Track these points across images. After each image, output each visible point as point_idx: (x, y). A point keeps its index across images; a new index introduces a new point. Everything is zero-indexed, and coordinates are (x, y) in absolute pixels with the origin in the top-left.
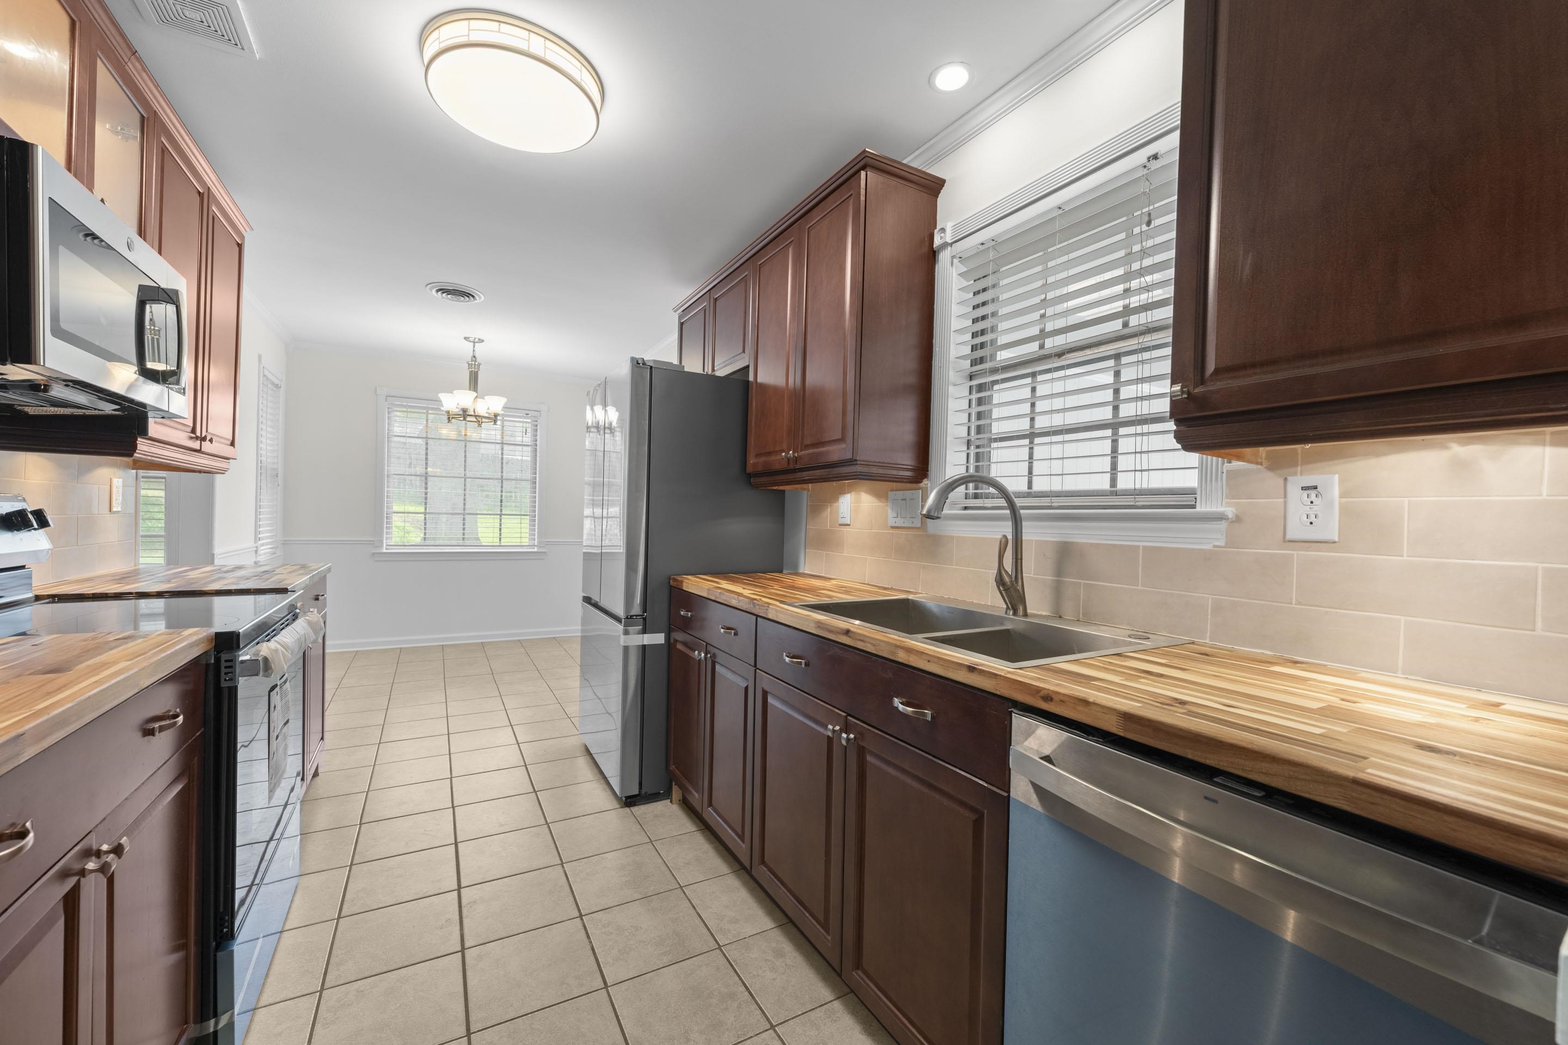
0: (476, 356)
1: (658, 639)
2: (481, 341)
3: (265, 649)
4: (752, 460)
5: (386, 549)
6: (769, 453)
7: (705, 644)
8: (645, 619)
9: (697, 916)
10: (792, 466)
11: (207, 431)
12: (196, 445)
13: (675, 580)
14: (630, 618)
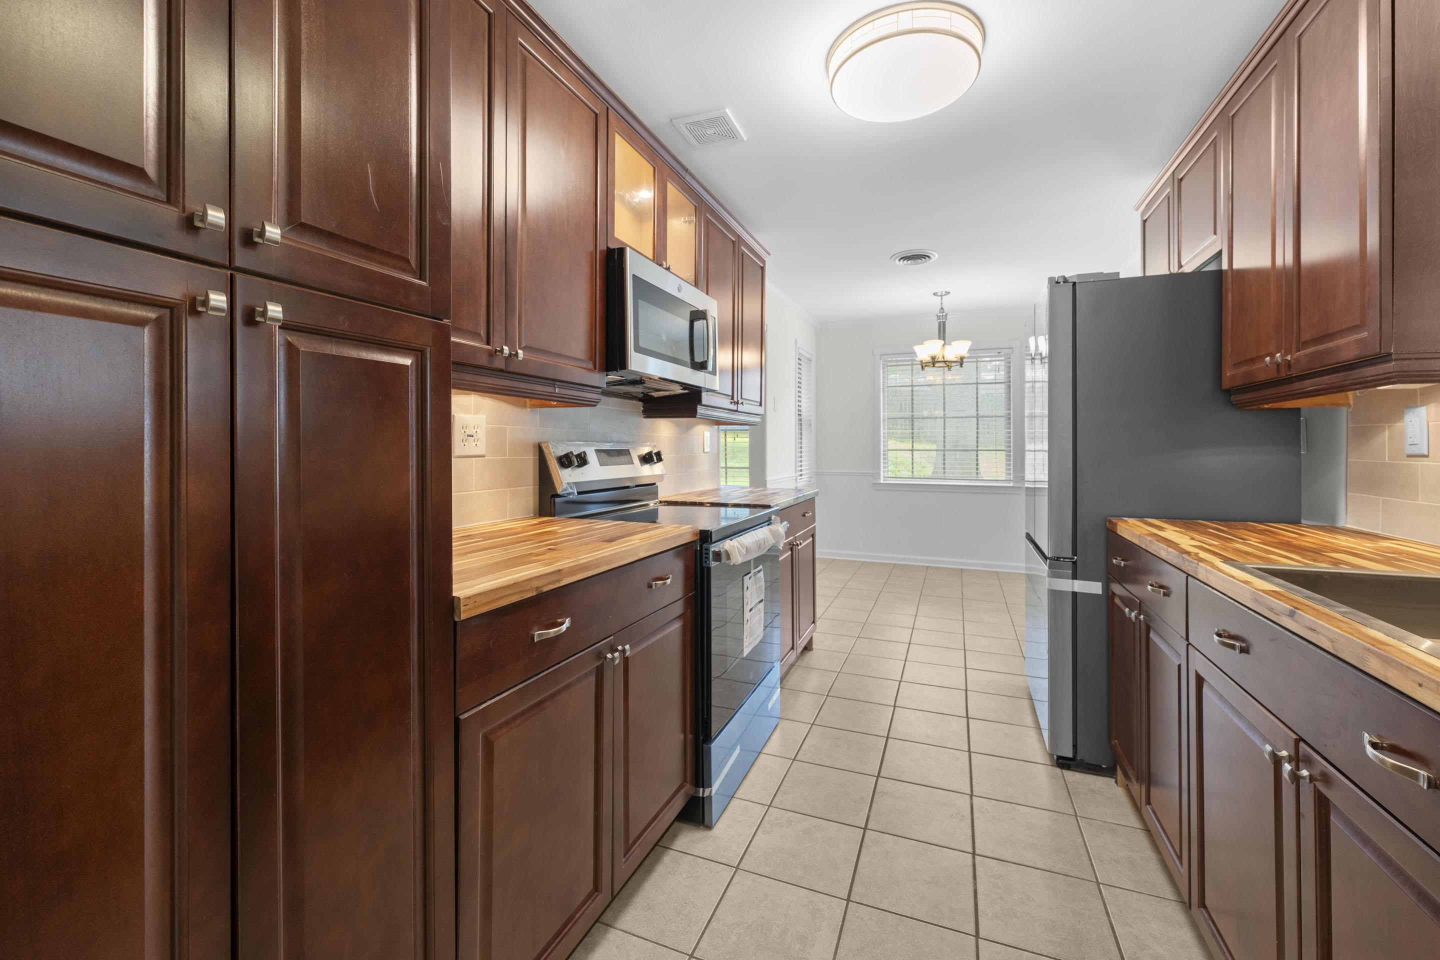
0: (944, 307)
1: (1095, 588)
2: (948, 293)
3: (727, 545)
4: (1228, 373)
5: (884, 480)
6: (1252, 361)
7: (1139, 601)
8: (1074, 563)
9: (1109, 925)
10: (1283, 374)
11: (741, 398)
12: (734, 407)
13: (1111, 522)
14: (1057, 560)
